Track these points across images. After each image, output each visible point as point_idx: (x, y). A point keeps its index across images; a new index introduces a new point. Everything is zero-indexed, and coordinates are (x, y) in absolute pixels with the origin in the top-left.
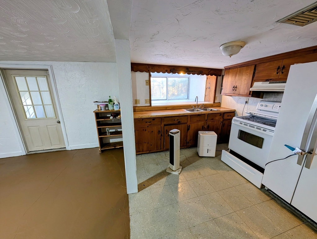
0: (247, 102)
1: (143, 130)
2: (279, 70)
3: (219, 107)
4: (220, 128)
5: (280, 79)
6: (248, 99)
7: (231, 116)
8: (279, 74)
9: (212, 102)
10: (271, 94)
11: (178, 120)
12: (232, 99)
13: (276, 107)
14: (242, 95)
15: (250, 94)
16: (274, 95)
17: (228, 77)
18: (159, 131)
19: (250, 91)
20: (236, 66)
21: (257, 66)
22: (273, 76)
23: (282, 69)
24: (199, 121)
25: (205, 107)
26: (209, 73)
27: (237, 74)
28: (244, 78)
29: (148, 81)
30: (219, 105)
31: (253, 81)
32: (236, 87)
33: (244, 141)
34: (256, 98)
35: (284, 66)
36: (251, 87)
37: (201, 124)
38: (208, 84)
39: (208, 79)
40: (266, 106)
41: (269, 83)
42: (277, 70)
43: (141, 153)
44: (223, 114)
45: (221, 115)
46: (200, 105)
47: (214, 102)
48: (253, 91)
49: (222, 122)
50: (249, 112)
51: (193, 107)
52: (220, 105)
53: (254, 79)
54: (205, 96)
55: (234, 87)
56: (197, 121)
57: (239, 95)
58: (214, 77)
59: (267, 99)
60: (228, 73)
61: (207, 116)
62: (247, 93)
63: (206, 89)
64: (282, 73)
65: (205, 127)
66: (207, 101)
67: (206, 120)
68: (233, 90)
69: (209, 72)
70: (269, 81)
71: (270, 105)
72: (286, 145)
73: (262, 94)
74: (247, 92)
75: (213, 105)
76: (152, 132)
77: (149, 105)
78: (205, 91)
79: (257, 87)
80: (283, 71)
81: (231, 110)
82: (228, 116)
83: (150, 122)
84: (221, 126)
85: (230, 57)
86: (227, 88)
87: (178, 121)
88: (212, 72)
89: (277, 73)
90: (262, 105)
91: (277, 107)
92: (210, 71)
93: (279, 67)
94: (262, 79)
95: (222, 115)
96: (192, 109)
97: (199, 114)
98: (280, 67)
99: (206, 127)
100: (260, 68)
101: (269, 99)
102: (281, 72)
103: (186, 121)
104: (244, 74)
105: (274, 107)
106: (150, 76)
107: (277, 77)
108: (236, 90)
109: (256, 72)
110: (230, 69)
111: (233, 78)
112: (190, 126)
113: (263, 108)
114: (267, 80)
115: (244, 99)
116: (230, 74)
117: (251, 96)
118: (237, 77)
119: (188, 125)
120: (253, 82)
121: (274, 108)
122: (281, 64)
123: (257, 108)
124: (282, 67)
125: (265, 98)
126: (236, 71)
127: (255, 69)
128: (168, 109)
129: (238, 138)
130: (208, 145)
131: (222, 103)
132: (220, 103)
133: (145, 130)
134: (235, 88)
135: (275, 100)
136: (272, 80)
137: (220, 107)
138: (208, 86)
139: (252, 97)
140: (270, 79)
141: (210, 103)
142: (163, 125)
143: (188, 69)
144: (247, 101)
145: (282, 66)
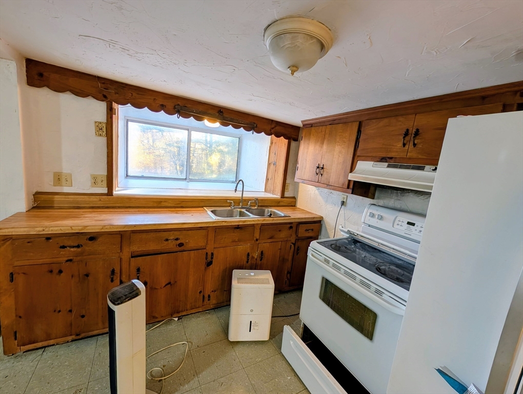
0: (343, 202)
1: (51, 271)
2: (407, 138)
3: (292, 206)
4: (290, 258)
5: (410, 159)
6: (345, 197)
7: (312, 230)
8: (407, 146)
9: (277, 196)
10: (390, 191)
11: (177, 239)
12: (317, 191)
13: (400, 223)
14: (334, 188)
15: (348, 187)
16: (395, 194)
17: (308, 144)
18: (113, 272)
19: (350, 181)
20: (324, 122)
21: (363, 124)
22: (397, 152)
23: (413, 135)
24: (239, 241)
25: (260, 205)
26: (272, 131)
27: (324, 138)
28: (337, 148)
29: (104, 125)
30: (291, 203)
31: (356, 158)
32: (323, 168)
33: (331, 308)
34: (361, 198)
35: (418, 130)
36: (351, 171)
37: (243, 248)
38: (273, 155)
39: (274, 143)
40: (381, 218)
41: (389, 166)
42: (404, 137)
43: (40, 344)
44: (295, 226)
45: (291, 227)
46: (250, 200)
47: (283, 196)
48: (355, 181)
49: (294, 244)
50: (346, 230)
51: (233, 204)
52: (295, 202)
53: (358, 153)
54: (267, 179)
55: (318, 167)
56: (234, 241)
57: (328, 186)
58: (283, 142)
59: (381, 202)
60: (309, 135)
61: (259, 230)
62: (343, 185)
63: (269, 164)
64: (415, 145)
65: (253, 257)
66: (269, 192)
67: (257, 240)
68: (317, 174)
69: (273, 128)
70: (386, 162)
71: (389, 215)
72: (439, 371)
73: (372, 189)
74: (342, 181)
75: (279, 202)
76: (87, 275)
77: (105, 191)
78: (266, 170)
79: (363, 172)
80: (416, 142)
81: (314, 218)
82: (307, 230)
83: (78, 246)
84: (291, 254)
85: (292, 74)
86: (305, 169)
87: (179, 242)
88: (278, 128)
89: (404, 145)
90: (372, 215)
91: (403, 224)
92: (275, 127)
93: (408, 130)
94: (374, 155)
95: (294, 228)
96: (229, 208)
97: (238, 225)
98: (410, 132)
99: (256, 255)
100: (368, 131)
101: (385, 201)
102: (412, 143)
103: (201, 243)
104: (338, 140)
105: (397, 222)
106: (110, 112)
107: (403, 155)
108: (322, 175)
109: (362, 137)
110: (312, 126)
111: (318, 147)
112: (212, 254)
113: (374, 222)
114: (383, 160)
115: (338, 196)
116: (312, 136)
117: (351, 191)
118: (325, 146)
119: (210, 254)
120: (355, 160)
121: (395, 226)
122: (411, 123)
123: (363, 221)
124: (414, 133)
125: (378, 198)
126: (323, 133)
127: (359, 131)
128: (164, 204)
129: (320, 297)
130: (252, 311)
131: (298, 198)
132: (294, 198)
133: (56, 271)
134: (320, 168)
135: (398, 204)
136: (393, 159)
137: (295, 206)
138: (272, 160)
139: (352, 193)
140: (388, 158)
141: (275, 196)
142: (126, 254)
143: (222, 112)
144: (345, 201)
145: (414, 130)
